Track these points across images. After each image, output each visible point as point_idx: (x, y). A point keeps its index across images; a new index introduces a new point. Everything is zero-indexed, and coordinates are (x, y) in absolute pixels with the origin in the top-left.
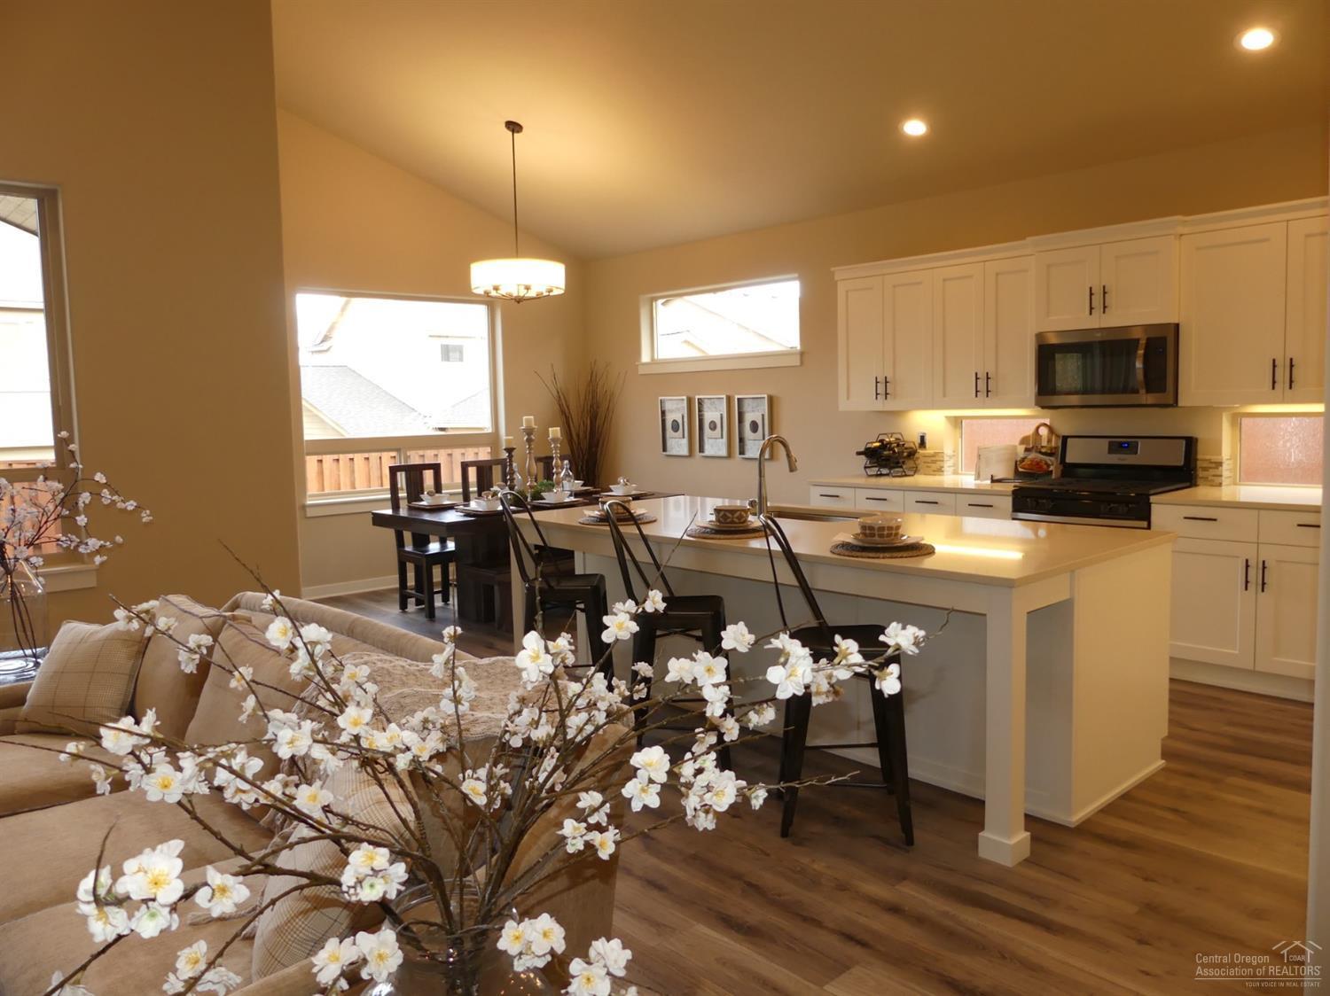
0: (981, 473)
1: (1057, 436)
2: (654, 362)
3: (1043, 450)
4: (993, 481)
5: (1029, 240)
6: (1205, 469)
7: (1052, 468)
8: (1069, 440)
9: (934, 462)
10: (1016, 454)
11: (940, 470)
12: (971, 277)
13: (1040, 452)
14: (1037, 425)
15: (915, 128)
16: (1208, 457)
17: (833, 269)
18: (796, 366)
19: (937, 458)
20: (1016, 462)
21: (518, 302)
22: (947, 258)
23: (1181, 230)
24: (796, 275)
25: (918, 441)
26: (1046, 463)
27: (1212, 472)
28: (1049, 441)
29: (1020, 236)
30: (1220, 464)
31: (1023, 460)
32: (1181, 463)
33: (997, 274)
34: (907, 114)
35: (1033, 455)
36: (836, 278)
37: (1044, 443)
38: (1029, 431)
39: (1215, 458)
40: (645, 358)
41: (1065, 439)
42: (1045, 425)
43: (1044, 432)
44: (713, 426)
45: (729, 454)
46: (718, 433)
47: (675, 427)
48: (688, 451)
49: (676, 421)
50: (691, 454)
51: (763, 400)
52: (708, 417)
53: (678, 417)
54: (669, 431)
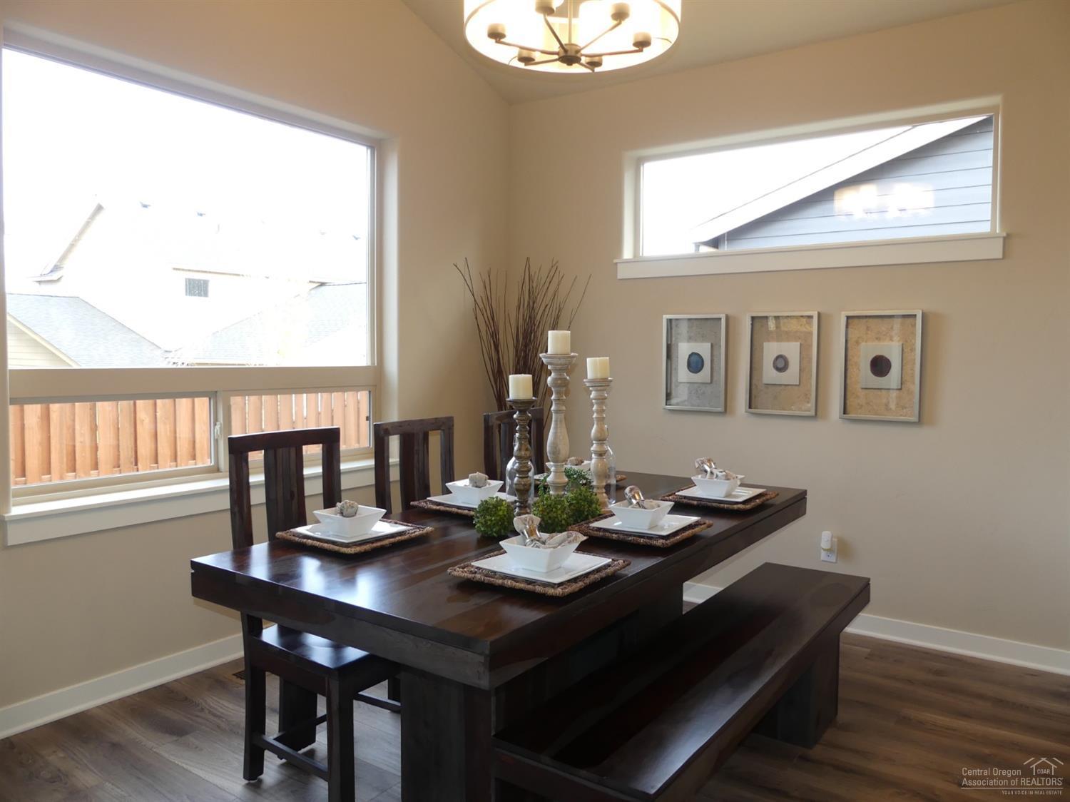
2: (637, 260)
18: (992, 259)
40: (627, 254)
44: (781, 364)
45: (816, 414)
46: (792, 375)
47: (695, 364)
48: (723, 408)
49: (698, 355)
50: (726, 410)
51: (909, 321)
52: (771, 350)
53: (704, 349)
54: (683, 374)
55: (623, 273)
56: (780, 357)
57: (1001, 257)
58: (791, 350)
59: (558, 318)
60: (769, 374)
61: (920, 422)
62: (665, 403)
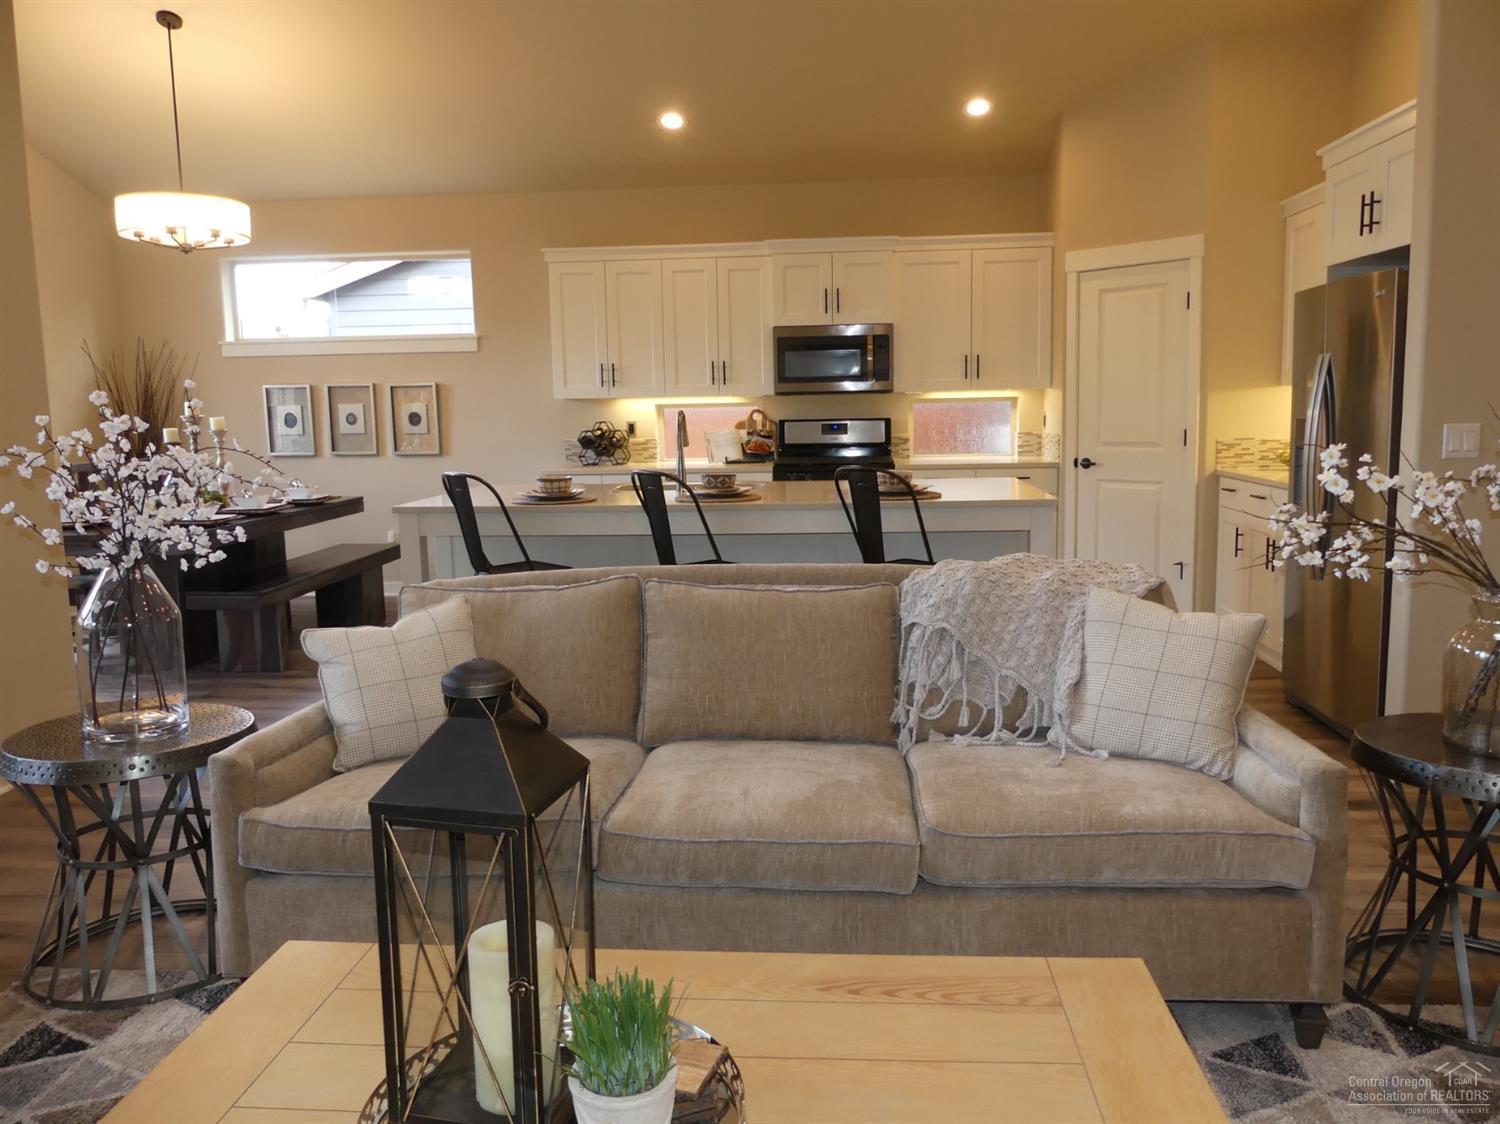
0: (714, 456)
1: (771, 421)
2: (238, 342)
3: (762, 434)
4: (728, 463)
5: (767, 241)
6: (897, 445)
7: (773, 449)
8: (786, 424)
9: (646, 449)
10: (741, 437)
11: (653, 457)
12: (703, 271)
13: (760, 436)
14: (750, 412)
15: (672, 121)
16: (897, 435)
17: (543, 250)
18: (474, 352)
19: (649, 446)
20: (742, 445)
21: (186, 252)
22: (674, 251)
23: (897, 248)
24: (468, 252)
25: (625, 427)
26: (767, 445)
27: (902, 446)
28: (764, 425)
29: (760, 237)
30: (906, 440)
31: (748, 442)
32: (883, 440)
33: (729, 271)
34: (663, 106)
35: (755, 438)
36: (547, 259)
37: (759, 427)
38: (745, 417)
39: (902, 435)
40: (229, 337)
41: (782, 423)
42: (759, 411)
43: (758, 417)
44: (352, 419)
45: (378, 451)
46: (359, 427)
47: (290, 421)
48: (313, 450)
49: (291, 414)
50: (317, 453)
51: (428, 389)
52: (343, 409)
53: (295, 410)
54: (280, 427)
55: (226, 352)
56: (350, 414)
57: (476, 349)
58: (357, 409)
59: (173, 386)
60: (343, 427)
61: (441, 453)
62: (269, 450)
